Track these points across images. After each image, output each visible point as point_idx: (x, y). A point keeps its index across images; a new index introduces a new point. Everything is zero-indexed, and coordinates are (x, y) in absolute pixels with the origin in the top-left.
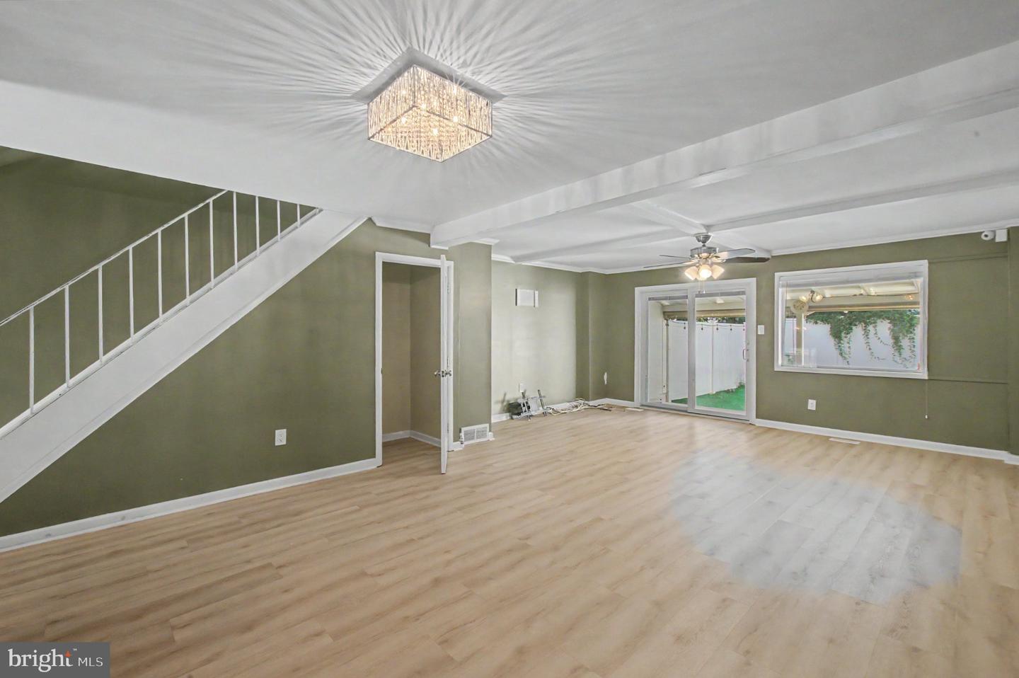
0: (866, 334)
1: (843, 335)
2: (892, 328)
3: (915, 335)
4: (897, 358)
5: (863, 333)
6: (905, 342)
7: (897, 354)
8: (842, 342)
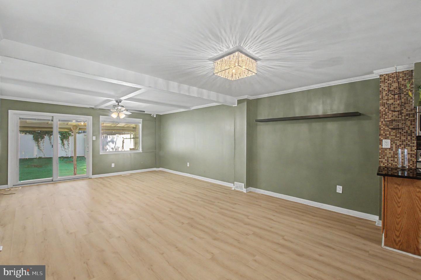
0: (50, 139)
1: (40, 139)
2: (61, 136)
3: (69, 139)
4: (63, 149)
5: (49, 138)
6: (66, 142)
7: (63, 147)
8: (39, 143)
